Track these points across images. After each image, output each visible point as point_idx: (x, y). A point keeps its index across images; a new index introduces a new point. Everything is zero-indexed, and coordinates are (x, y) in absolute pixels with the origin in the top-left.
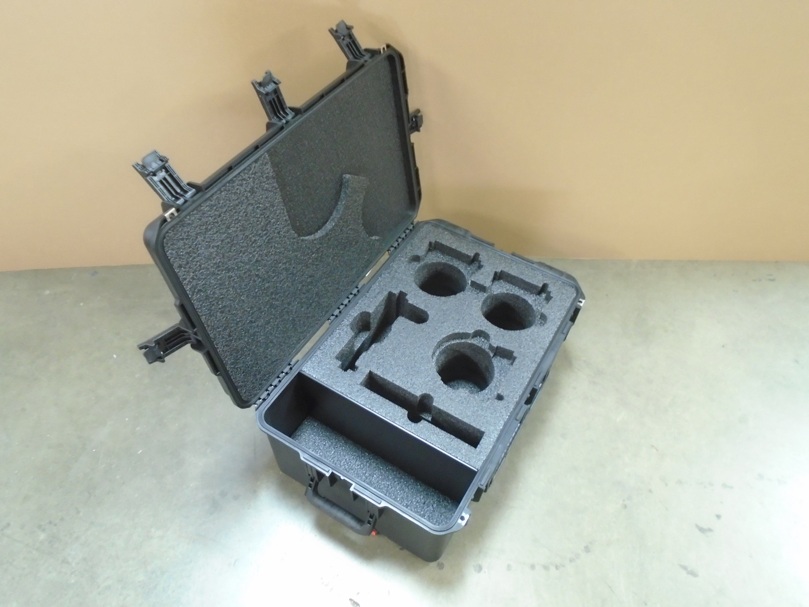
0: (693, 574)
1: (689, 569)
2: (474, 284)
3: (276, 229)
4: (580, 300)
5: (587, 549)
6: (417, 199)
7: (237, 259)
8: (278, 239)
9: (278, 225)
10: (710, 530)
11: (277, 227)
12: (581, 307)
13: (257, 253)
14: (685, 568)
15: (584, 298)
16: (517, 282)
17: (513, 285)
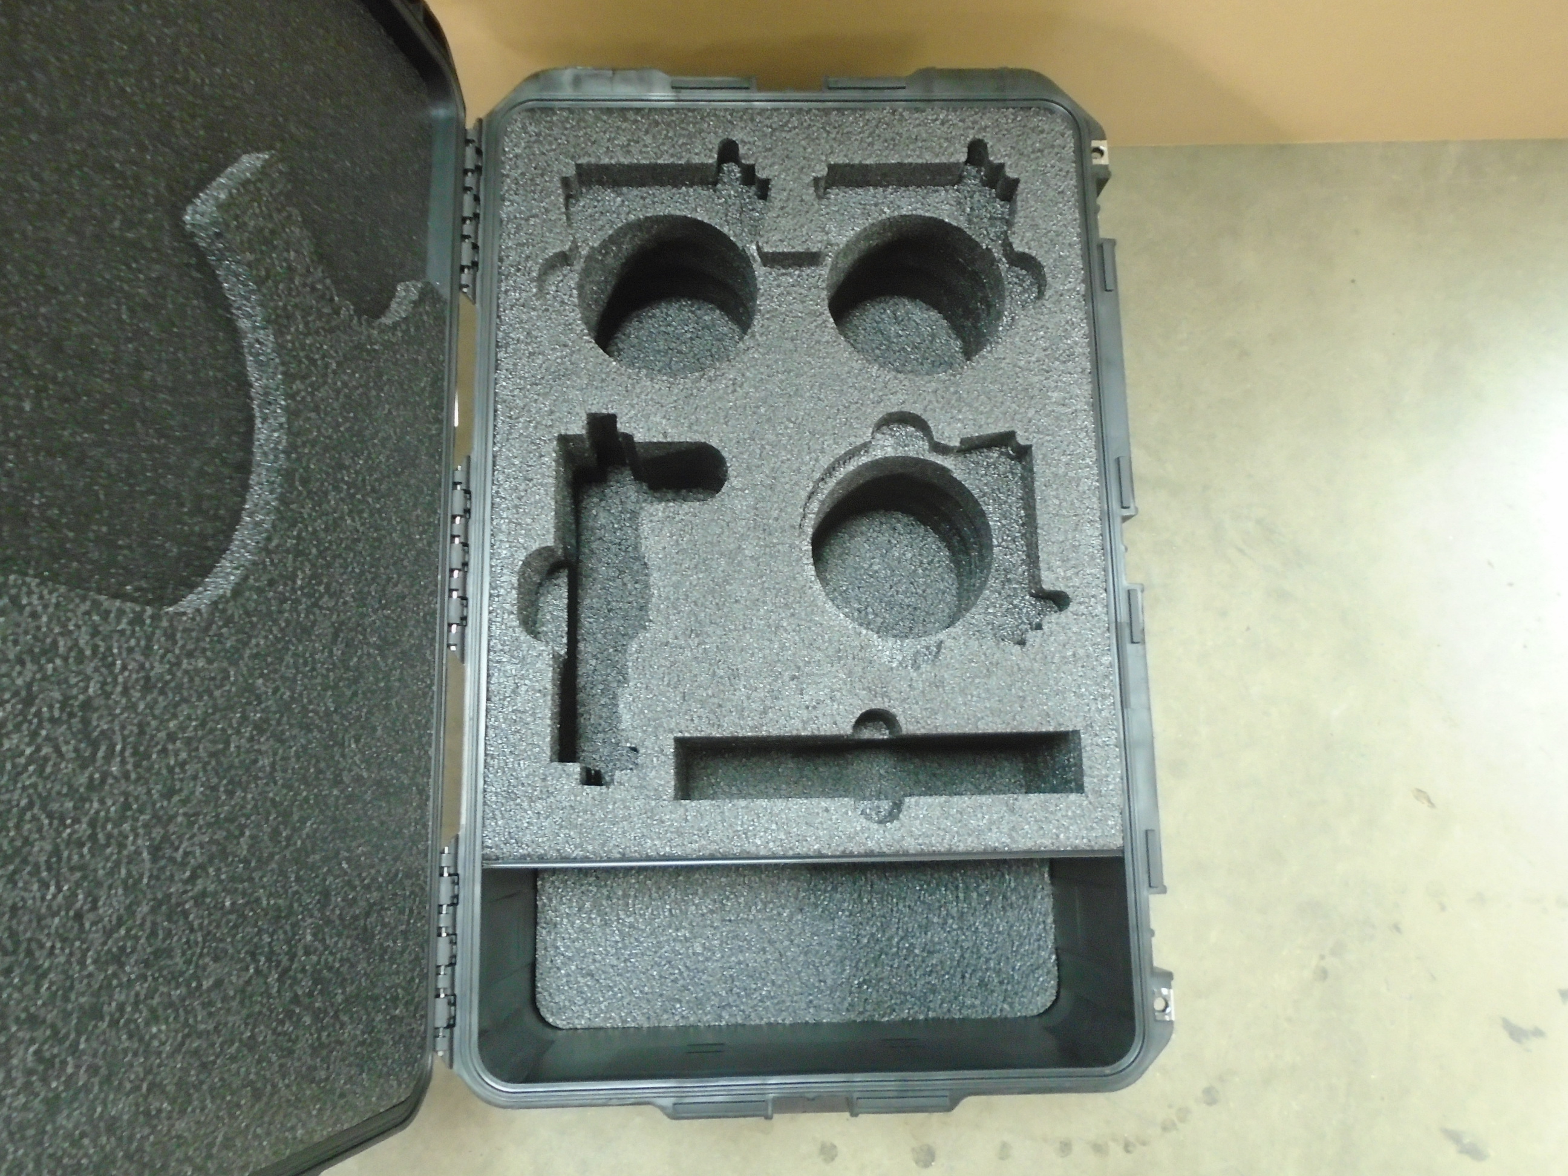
0: (1474, 1152)
1: (1466, 1140)
2: (771, 260)
3: (125, 692)
4: (1095, 144)
5: (1210, 1097)
6: (434, 52)
7: (88, 949)
8: (162, 702)
9: (124, 667)
10: (1538, 1033)
11: (125, 683)
12: (1106, 167)
13: (136, 836)
14: (1454, 1137)
15: (1102, 137)
16: (884, 175)
17: (875, 186)
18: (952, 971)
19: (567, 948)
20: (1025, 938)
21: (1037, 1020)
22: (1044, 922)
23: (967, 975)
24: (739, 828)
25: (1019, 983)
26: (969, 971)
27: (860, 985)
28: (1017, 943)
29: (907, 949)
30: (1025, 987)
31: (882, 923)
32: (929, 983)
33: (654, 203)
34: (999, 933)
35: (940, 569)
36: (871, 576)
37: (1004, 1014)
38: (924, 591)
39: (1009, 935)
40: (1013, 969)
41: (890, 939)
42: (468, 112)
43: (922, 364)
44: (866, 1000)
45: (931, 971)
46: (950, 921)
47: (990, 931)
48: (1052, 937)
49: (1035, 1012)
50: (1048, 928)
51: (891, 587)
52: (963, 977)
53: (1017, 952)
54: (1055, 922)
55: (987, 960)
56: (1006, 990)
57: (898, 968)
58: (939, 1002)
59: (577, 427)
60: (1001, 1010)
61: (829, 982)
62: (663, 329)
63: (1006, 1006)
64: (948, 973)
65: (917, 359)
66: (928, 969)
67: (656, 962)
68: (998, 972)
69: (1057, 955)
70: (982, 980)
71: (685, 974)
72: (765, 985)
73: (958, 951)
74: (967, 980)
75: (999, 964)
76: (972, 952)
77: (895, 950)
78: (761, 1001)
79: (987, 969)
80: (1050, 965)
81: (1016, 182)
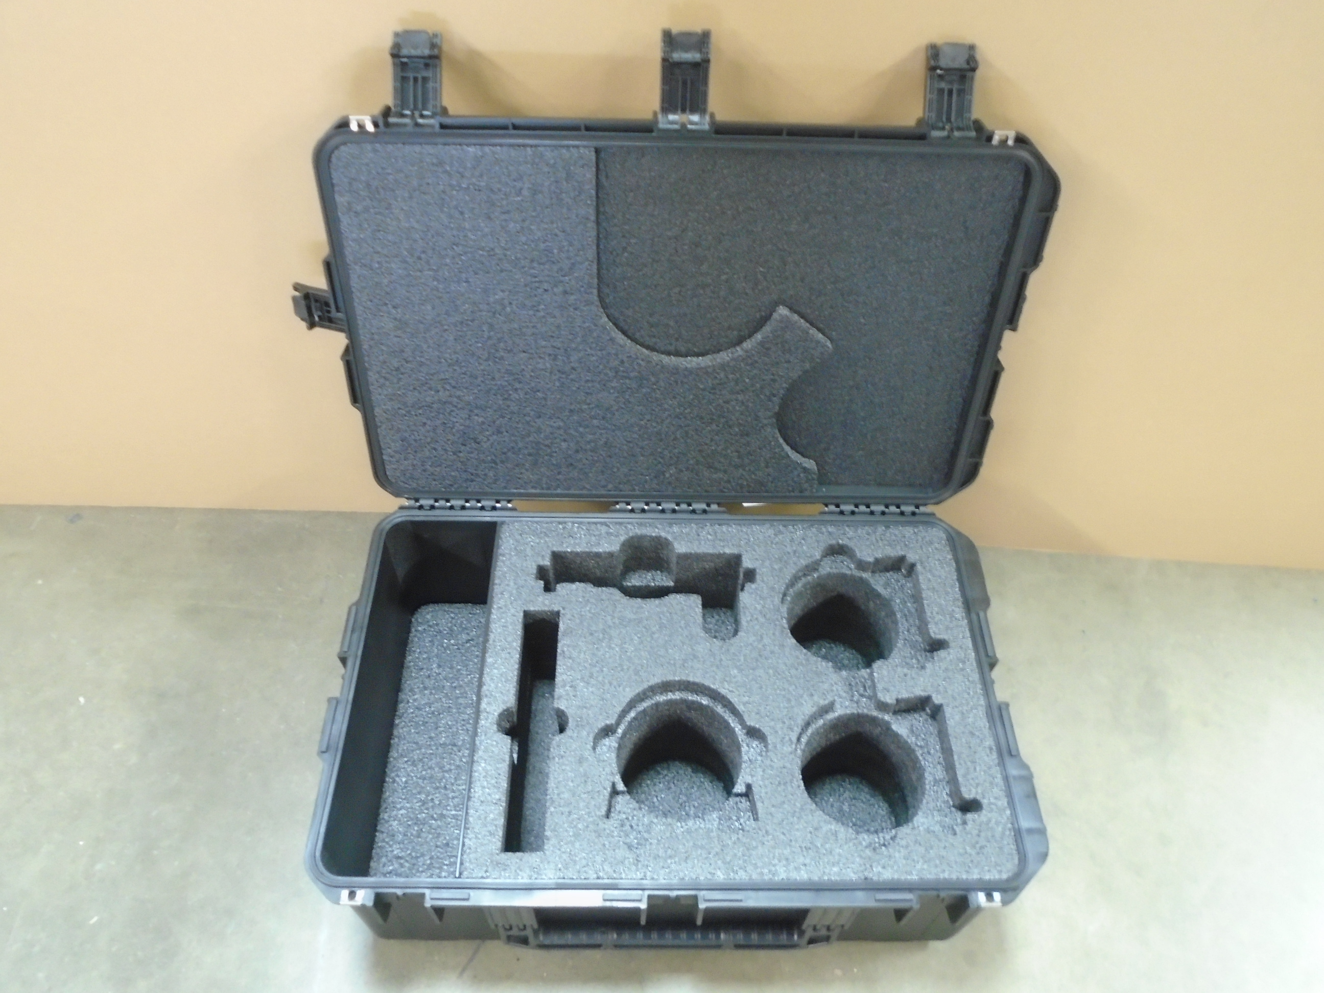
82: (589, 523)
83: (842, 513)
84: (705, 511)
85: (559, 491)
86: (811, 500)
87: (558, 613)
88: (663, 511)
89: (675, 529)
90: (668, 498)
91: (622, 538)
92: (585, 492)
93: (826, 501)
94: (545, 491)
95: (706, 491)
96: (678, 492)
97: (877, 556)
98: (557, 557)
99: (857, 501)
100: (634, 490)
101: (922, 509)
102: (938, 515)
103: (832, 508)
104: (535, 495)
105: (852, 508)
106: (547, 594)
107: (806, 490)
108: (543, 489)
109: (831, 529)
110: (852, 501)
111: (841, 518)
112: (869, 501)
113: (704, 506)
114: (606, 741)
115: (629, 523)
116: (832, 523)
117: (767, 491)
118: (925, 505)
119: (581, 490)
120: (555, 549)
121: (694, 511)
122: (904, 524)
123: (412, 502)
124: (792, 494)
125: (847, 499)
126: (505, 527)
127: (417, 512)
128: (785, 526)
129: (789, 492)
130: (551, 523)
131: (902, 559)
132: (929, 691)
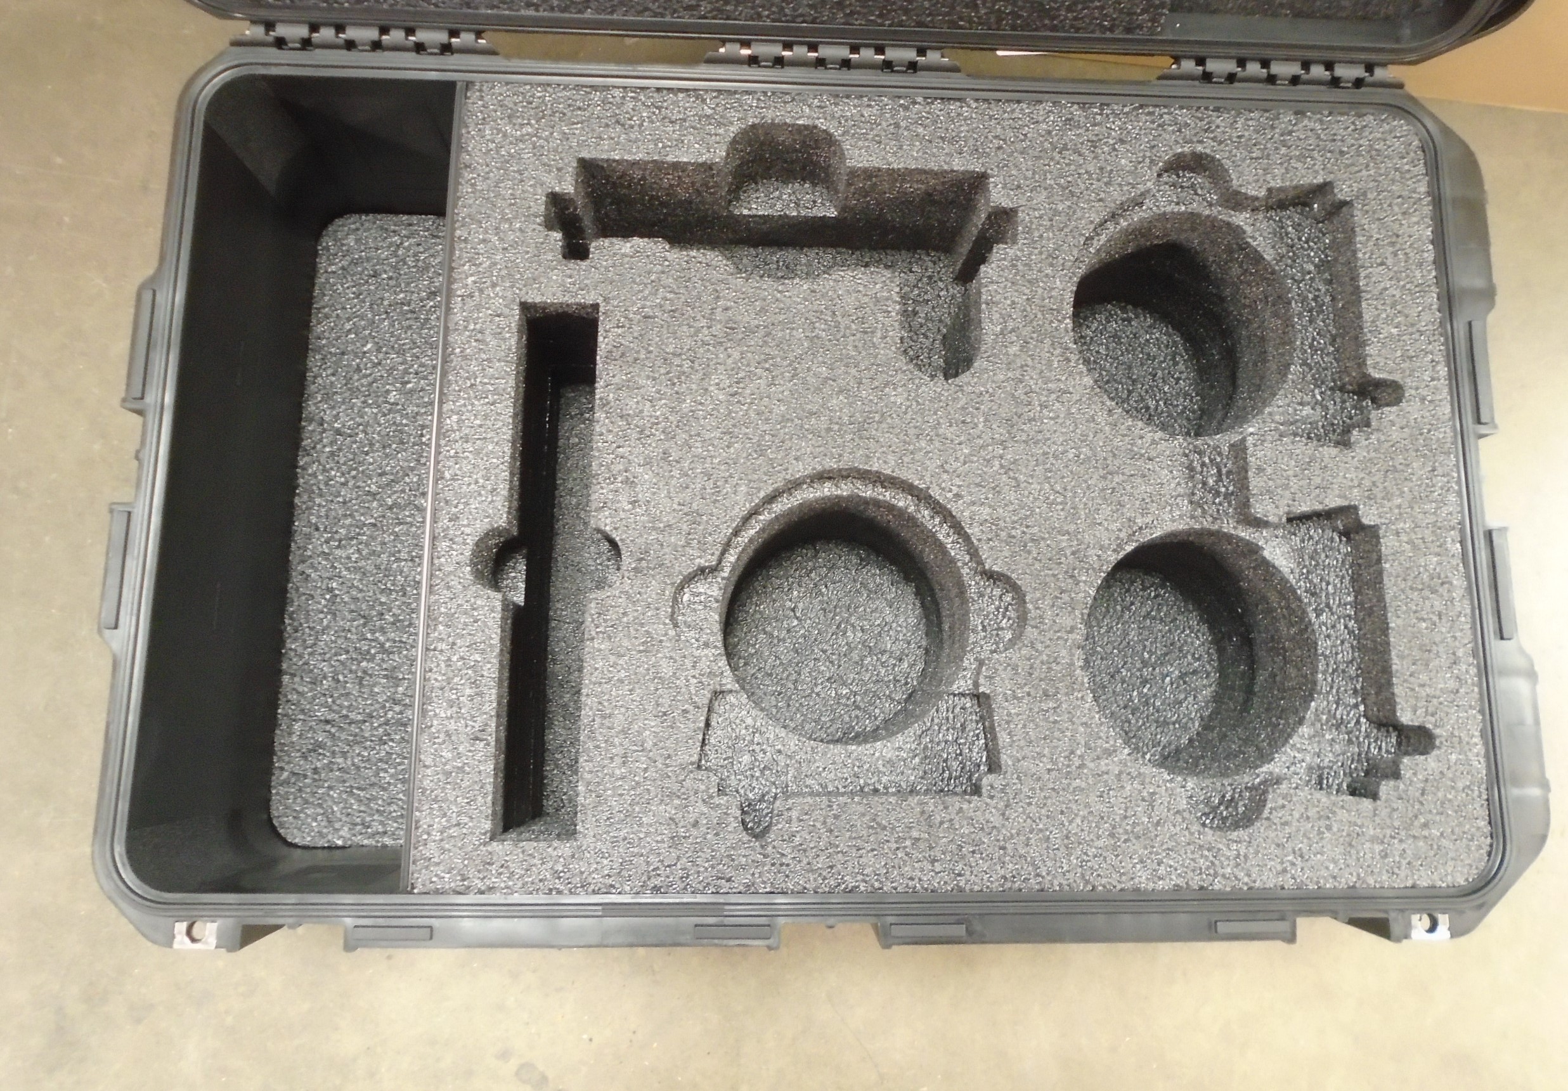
16: (1370, 612)
17: (1356, 604)
18: (336, 708)
19: (408, 249)
20: (367, 805)
21: (265, 817)
22: (385, 833)
23: (328, 727)
24: (478, 380)
25: (314, 793)
26: (333, 730)
27: (330, 590)
28: (362, 794)
29: (368, 652)
30: (306, 802)
31: (403, 621)
32: (325, 677)
33: (1310, 311)
34: (377, 774)
35: (847, 719)
36: (838, 627)
37: (277, 772)
38: (818, 694)
39: (372, 785)
40: (330, 788)
41: (382, 630)
42: (1412, 68)
43: (1125, 707)
44: (312, 597)
45: (338, 681)
46: (397, 708)
47: (381, 760)
48: (366, 842)
49: (274, 813)
50: (377, 837)
51: (824, 652)
52: (327, 722)
53: (351, 793)
54: (385, 846)
55: (344, 754)
56: (305, 777)
57: (346, 638)
58: (300, 689)
59: (998, 195)
60: (282, 769)
61: (338, 552)
62: (1160, 373)
63: (286, 774)
64: (334, 702)
65: (1131, 700)
66: (341, 677)
67: (381, 347)
68: (329, 768)
69: (343, 848)
70: (321, 745)
71: (364, 381)
72: (343, 474)
73: (359, 717)
74: (322, 726)
75: (339, 769)
76: (356, 736)
77: (369, 636)
78: (325, 470)
79: (333, 753)
80: (330, 837)
81: (1375, 796)
82: (658, 90)
83: (1207, 77)
84: (913, 66)
85: (588, 14)
86: (1147, 47)
87: (596, 307)
88: (820, 63)
89: (849, 109)
90: (835, 36)
91: (734, 129)
92: (647, 18)
93: (1178, 50)
94: (557, 14)
95: (920, 24)
96: (858, 23)
97: (1272, 184)
98: (589, 169)
99: (1244, 52)
100: (759, 17)
101: (1380, 74)
102: (1411, 88)
103: (1188, 66)
104: (537, 22)
105: (1230, 66)
106: (572, 264)
107: (1140, 27)
108: (552, 9)
109: (1183, 115)
110: (1233, 51)
111: (1207, 90)
112: (1267, 53)
113: (910, 55)
114: (701, 587)
115: (747, 93)
116: (1184, 101)
117: (1054, 28)
118: (1384, 65)
119: (640, 13)
120: (585, 155)
121: (888, 65)
122: (1335, 108)
123: (258, 32)
124: (1108, 35)
125: (1221, 49)
126: (473, 95)
127: (273, 55)
128: (1083, 106)
129: (1104, 29)
130: (578, 87)
131: (1324, 189)
132: (1355, 497)
